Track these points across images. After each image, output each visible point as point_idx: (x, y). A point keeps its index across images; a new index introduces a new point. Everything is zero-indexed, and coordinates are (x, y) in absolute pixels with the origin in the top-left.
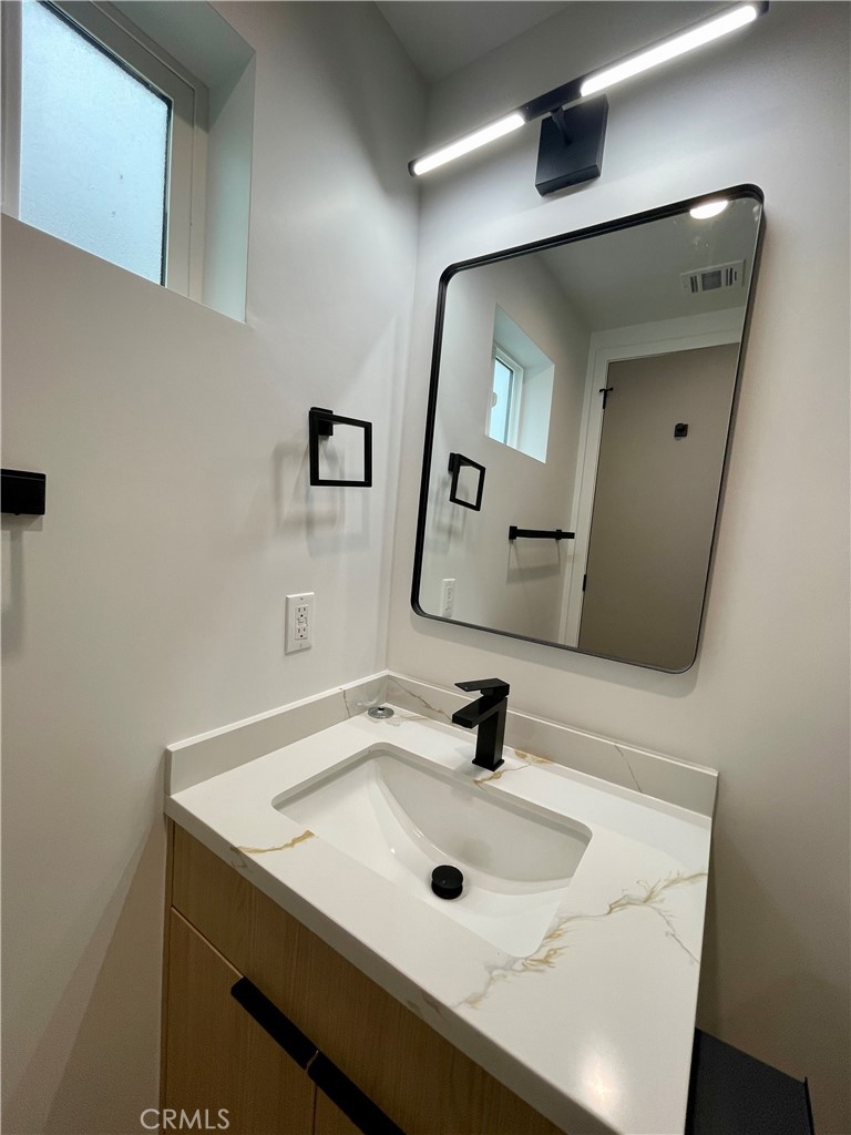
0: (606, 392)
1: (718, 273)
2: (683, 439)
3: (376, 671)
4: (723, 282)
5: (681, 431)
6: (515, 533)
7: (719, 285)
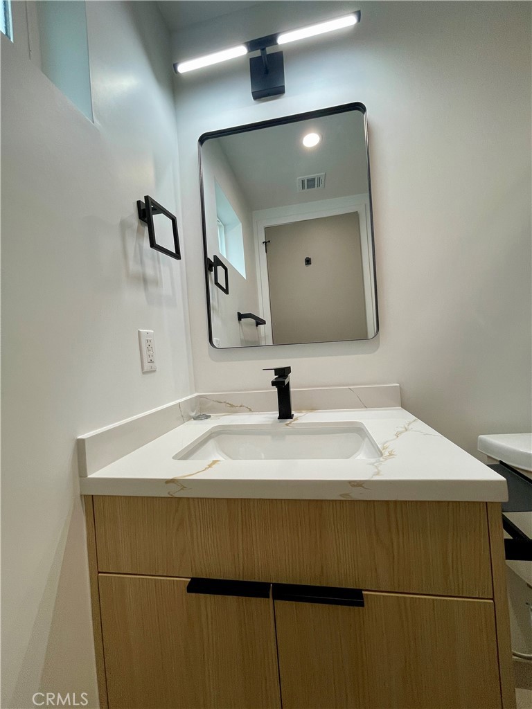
0: (265, 243)
1: (313, 180)
2: (310, 266)
3: (191, 394)
4: (316, 186)
5: (308, 261)
6: (240, 316)
7: (314, 187)
